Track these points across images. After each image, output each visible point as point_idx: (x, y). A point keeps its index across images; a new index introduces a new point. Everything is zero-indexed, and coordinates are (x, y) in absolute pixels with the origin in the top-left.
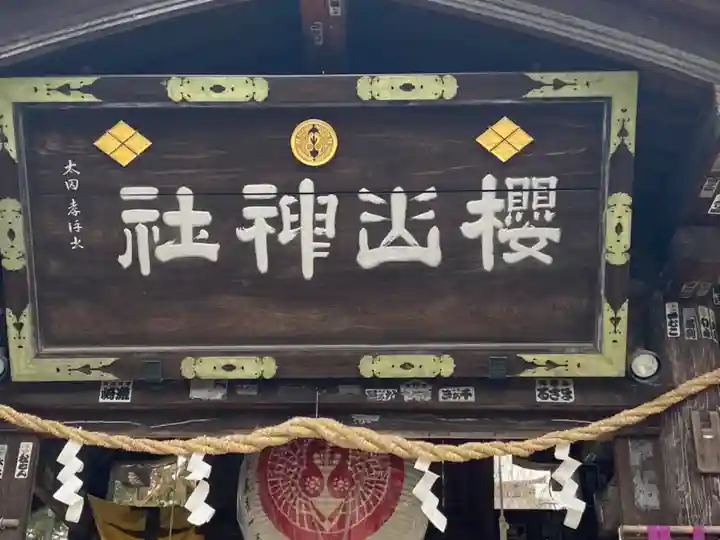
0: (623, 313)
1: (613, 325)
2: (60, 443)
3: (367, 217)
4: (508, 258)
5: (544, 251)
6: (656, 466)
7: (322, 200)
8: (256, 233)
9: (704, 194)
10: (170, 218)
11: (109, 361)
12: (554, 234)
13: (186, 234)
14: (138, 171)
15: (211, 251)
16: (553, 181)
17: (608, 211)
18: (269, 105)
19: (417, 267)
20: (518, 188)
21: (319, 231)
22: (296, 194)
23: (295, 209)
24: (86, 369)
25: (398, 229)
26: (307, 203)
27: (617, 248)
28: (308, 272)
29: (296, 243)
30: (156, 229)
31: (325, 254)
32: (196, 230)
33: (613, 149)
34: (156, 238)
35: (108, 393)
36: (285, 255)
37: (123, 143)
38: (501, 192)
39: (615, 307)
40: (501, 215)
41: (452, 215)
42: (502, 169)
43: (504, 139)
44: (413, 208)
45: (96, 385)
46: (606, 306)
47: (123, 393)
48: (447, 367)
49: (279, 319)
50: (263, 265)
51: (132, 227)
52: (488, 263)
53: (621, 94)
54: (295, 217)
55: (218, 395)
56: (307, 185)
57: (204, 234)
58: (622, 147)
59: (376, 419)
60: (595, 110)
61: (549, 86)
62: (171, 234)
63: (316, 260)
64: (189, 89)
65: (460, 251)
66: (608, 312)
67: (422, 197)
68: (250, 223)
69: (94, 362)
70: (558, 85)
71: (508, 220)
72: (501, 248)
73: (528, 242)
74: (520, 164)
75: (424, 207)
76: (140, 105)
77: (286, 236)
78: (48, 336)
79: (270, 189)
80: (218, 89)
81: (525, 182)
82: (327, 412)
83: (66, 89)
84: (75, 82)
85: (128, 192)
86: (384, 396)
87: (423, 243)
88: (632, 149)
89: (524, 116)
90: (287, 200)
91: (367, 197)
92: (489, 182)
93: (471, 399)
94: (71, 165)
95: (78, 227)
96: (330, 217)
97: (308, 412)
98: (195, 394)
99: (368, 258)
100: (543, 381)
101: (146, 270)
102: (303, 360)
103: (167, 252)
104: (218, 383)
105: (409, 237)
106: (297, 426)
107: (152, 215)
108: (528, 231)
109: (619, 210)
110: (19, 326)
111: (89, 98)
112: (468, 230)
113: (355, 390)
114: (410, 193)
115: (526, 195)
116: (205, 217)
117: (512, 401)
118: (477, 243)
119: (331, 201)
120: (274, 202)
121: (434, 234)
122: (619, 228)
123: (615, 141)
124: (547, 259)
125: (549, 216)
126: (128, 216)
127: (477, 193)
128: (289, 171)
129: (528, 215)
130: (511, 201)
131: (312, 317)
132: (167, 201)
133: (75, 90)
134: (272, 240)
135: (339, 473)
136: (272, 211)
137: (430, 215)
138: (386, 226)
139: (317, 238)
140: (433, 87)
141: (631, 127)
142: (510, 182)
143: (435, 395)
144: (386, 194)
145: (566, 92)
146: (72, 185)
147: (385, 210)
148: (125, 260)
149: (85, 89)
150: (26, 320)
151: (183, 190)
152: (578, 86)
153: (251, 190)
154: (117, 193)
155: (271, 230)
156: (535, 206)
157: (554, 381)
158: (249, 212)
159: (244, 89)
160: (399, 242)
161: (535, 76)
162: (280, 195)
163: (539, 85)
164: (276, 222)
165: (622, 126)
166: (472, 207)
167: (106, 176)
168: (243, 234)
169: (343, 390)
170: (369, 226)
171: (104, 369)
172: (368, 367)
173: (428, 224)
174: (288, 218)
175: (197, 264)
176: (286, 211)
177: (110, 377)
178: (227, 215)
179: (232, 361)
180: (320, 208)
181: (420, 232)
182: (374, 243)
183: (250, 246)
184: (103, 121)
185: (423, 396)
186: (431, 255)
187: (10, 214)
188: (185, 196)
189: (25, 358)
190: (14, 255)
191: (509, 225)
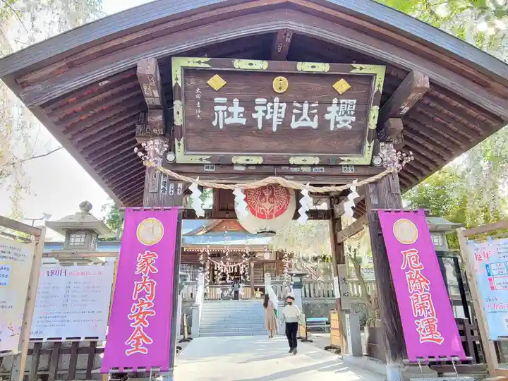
0: (372, 145)
1: (368, 148)
2: (190, 184)
3: (295, 111)
4: (338, 126)
5: (349, 124)
6: (377, 193)
7: (281, 105)
8: (258, 116)
9: (402, 107)
10: (230, 109)
11: (208, 157)
12: (354, 119)
13: (236, 115)
14: (221, 92)
15: (243, 121)
16: (355, 101)
17: (371, 111)
18: (267, 71)
19: (310, 128)
20: (344, 103)
21: (279, 115)
22: (273, 103)
23: (272, 107)
24: (201, 159)
25: (305, 115)
26: (276, 105)
27: (373, 124)
28: (275, 129)
29: (271, 119)
30: (225, 113)
31: (281, 123)
32: (239, 114)
33: (375, 91)
34: (225, 116)
35: (207, 168)
36: (267, 123)
37: (217, 82)
38: (338, 104)
39: (370, 142)
40: (338, 112)
41: (322, 112)
42: (339, 96)
43: (342, 86)
44: (310, 109)
45: (203, 165)
46: (367, 142)
47: (212, 168)
48: (317, 161)
49: (263, 144)
50: (260, 126)
51: (218, 112)
52: (332, 128)
53: (379, 72)
54: (272, 110)
55: (243, 169)
56: (277, 99)
57: (241, 115)
58: (378, 91)
59: (292, 177)
60: (370, 78)
61: (358, 69)
62: (230, 115)
63: (278, 125)
64: (241, 64)
65: (324, 123)
66: (367, 144)
67: (313, 105)
68: (257, 112)
69: (204, 157)
70: (361, 69)
71: (340, 114)
72: (337, 123)
73: (345, 121)
74: (346, 95)
75: (314, 108)
76: (224, 69)
77: (268, 117)
78: (187, 149)
79: (264, 100)
80: (251, 64)
81: (346, 101)
82: (279, 175)
83: (199, 62)
84: (203, 60)
85: (217, 100)
86: (295, 170)
87: (312, 120)
88: (381, 92)
89: (349, 78)
90: (270, 104)
91: (296, 104)
92: (335, 101)
93: (323, 171)
94: (198, 89)
95: (199, 112)
96: (283, 110)
97: (272, 174)
98: (236, 168)
99: (294, 125)
100: (344, 166)
101: (221, 127)
102: (270, 158)
103: (229, 121)
104: (242, 165)
105: (308, 119)
106: (271, 180)
107: (225, 108)
108: (346, 117)
109: (375, 111)
110: (179, 144)
111: (207, 66)
112: (327, 117)
113: (287, 168)
114: (310, 103)
115: (346, 105)
116: (242, 109)
117: (335, 171)
118: (329, 121)
119: (284, 105)
120: (265, 105)
121: (316, 117)
122: (374, 117)
123: (376, 88)
124: (350, 127)
125: (352, 113)
126: (216, 108)
127: (331, 103)
128: (270, 94)
129: (346, 113)
130: (342, 107)
131: (274, 144)
132: (230, 103)
133: (203, 63)
134: (264, 117)
135: (272, 196)
136: (264, 108)
137: (315, 111)
138: (301, 115)
139: (278, 118)
141: (382, 84)
142: (342, 101)
143: (312, 170)
144: (302, 103)
145: (363, 71)
146: (198, 96)
147: (301, 109)
148: (215, 123)
149: (206, 63)
150: (182, 142)
151: (236, 100)
152: (368, 69)
153: (258, 100)
154: (213, 100)
155: (264, 115)
156: (349, 109)
157: (348, 166)
158: (257, 108)
159: (260, 65)
160: (305, 120)
161: (354, 65)
162: (268, 102)
163: (355, 68)
164: (266, 112)
165: (379, 84)
166: (329, 109)
168: (254, 116)
169: (283, 168)
170: (296, 114)
171: (206, 159)
172: (292, 161)
173: (314, 114)
174: (270, 110)
175: (239, 126)
176: (269, 108)
177: (209, 162)
178: (249, 106)
179: (249, 158)
180: (280, 108)
181: (311, 116)
182: (296, 120)
183: (256, 120)
185: (308, 170)
186: (314, 125)
187: (178, 106)
188: (236, 102)
189: (180, 155)
190: (178, 120)
191: (340, 115)
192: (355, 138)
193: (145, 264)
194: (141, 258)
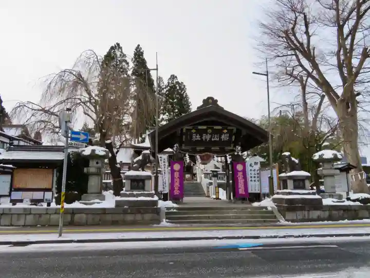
1: (232, 145)
3: (213, 137)
5: (227, 139)
8: (204, 138)
13: (198, 138)
14: (195, 133)
15: (200, 139)
16: (229, 134)
20: (226, 135)
25: (216, 138)
26: (208, 136)
27: (233, 140)
30: (195, 137)
35: (190, 150)
36: (206, 140)
37: (194, 131)
41: (220, 137)
43: (225, 131)
44: (217, 136)
47: (192, 150)
50: (204, 140)
51: (193, 137)
52: (223, 140)
55: (199, 150)
60: (232, 130)
61: (229, 128)
63: (209, 140)
64: (200, 127)
65: (221, 139)
74: (226, 133)
76: (196, 128)
77: (206, 138)
78: (185, 146)
80: (202, 127)
82: (208, 152)
85: (193, 135)
89: (227, 130)
91: (213, 135)
92: (223, 134)
94: (189, 133)
95: (189, 137)
98: (197, 150)
99: (213, 140)
100: (226, 149)
101: (194, 140)
103: (196, 139)
106: (206, 153)
109: (234, 137)
113: (211, 150)
119: (210, 135)
123: (234, 132)
125: (228, 137)
128: (207, 133)
133: (191, 128)
139: (209, 138)
140: (220, 127)
147: (215, 136)
148: (192, 140)
150: (184, 144)
152: (232, 128)
153: (204, 135)
159: (205, 127)
162: (206, 135)
165: (235, 130)
166: (222, 136)
167: (193, 133)
175: (198, 140)
178: (201, 137)
184: (192, 129)
186: (218, 139)
187: (184, 137)
188: (198, 135)
189: (183, 147)
190: (184, 140)
191: (225, 137)
192: (228, 143)
193: (177, 175)
194: (175, 173)
